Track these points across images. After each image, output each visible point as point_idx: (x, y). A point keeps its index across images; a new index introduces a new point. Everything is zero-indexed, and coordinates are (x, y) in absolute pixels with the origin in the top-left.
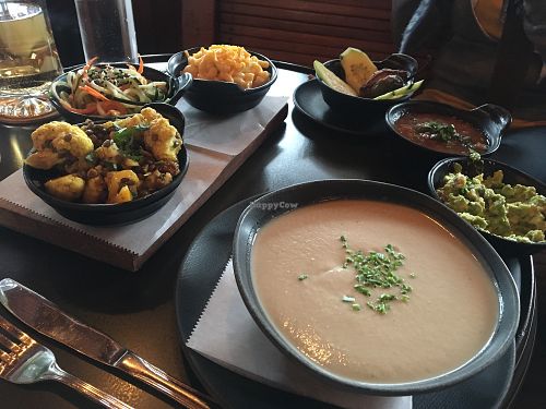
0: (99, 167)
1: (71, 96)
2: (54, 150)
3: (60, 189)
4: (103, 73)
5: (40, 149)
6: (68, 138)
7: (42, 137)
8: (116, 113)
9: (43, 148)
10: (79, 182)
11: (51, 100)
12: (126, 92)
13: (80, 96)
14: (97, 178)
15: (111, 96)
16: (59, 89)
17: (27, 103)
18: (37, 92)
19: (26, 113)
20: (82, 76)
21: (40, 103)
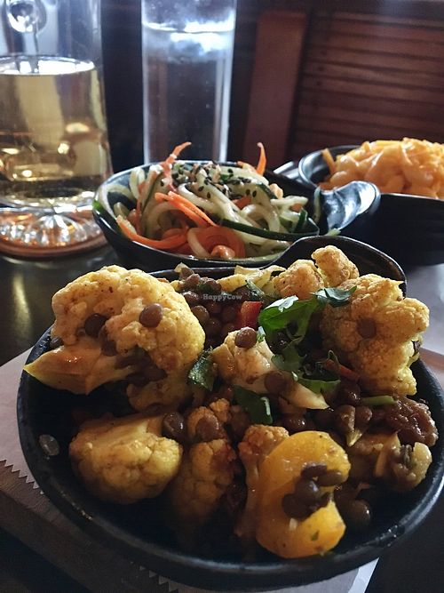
0: (221, 405)
1: (134, 213)
2: (109, 347)
3: (113, 477)
4: (202, 171)
5: (71, 339)
6: (151, 318)
7: (80, 308)
8: (228, 253)
9: (78, 336)
10: (167, 454)
11: (97, 219)
12: (248, 210)
13: (153, 214)
14: (219, 444)
15: (217, 217)
16: (113, 198)
17: (49, 223)
18: (65, 205)
19: (45, 240)
20: (162, 175)
21: (69, 224)
